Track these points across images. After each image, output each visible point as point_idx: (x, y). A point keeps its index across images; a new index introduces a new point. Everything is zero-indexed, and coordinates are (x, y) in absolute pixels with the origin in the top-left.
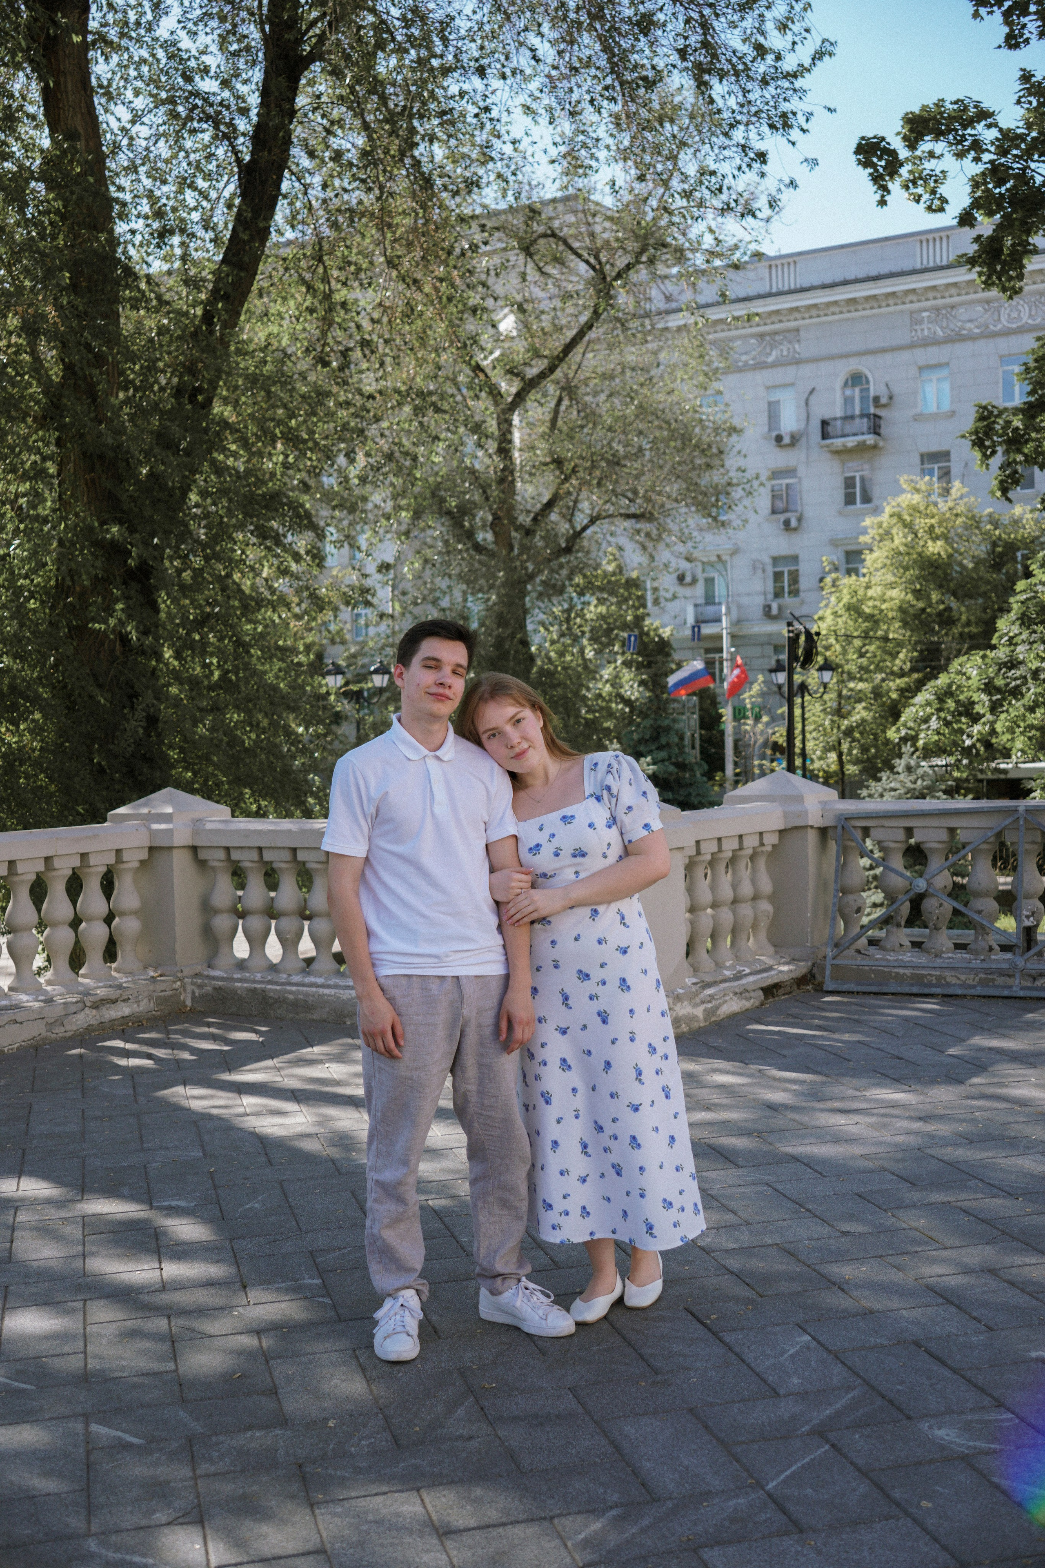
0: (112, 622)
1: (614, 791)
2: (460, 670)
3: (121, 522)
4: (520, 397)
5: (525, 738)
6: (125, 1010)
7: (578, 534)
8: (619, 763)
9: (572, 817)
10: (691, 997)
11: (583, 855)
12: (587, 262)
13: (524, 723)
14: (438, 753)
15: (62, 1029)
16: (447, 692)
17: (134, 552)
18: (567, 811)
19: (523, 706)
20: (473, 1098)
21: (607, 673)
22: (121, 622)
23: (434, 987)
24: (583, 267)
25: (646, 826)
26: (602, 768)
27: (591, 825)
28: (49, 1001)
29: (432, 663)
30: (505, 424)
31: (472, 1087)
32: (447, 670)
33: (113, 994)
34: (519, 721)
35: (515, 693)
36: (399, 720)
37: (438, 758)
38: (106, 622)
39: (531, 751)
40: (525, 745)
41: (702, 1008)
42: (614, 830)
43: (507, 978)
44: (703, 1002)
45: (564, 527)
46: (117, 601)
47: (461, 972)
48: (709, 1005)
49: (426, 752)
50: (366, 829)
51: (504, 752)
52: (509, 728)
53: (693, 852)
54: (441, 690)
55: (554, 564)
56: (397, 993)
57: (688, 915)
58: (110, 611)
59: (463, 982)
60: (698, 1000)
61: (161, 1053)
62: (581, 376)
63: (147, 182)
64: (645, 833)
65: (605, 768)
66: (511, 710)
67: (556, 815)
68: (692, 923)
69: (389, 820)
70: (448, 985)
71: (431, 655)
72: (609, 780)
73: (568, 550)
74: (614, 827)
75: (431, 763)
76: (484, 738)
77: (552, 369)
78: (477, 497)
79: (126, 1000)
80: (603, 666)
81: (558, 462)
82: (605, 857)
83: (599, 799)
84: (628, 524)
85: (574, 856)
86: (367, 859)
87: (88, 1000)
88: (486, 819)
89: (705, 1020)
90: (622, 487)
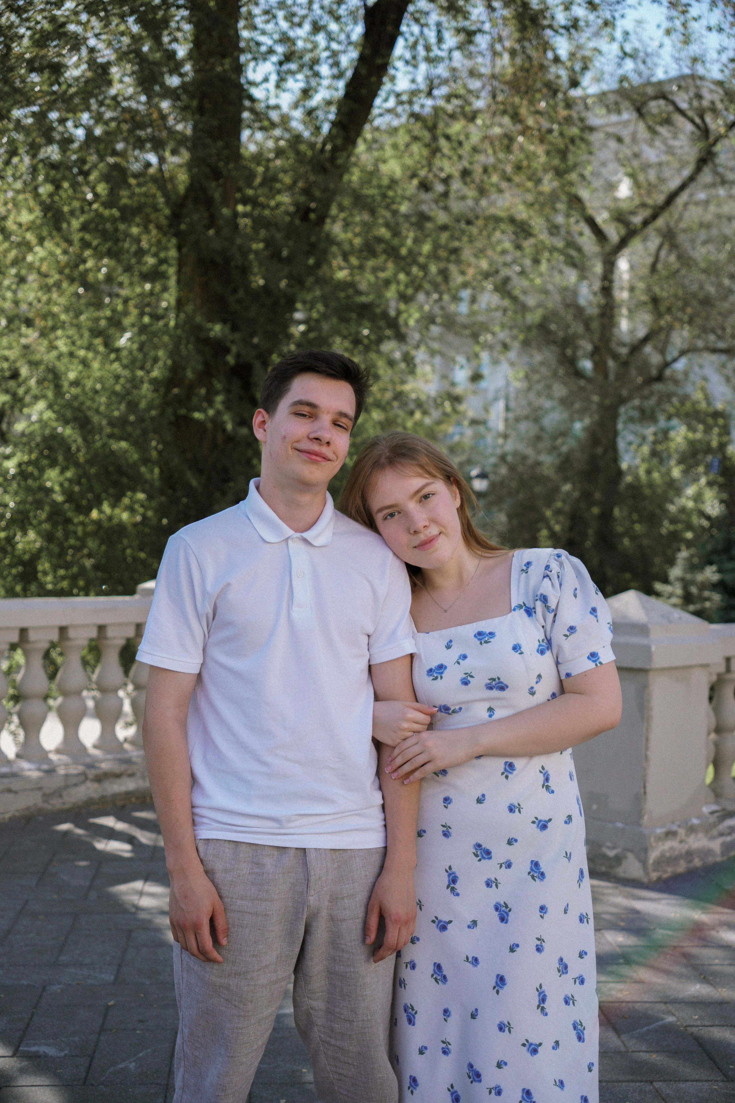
0: (211, 412)
1: (552, 603)
2: (344, 421)
3: (224, 321)
4: (623, 243)
5: (434, 521)
6: (129, 785)
7: (667, 365)
8: (561, 565)
9: (492, 634)
10: (707, 829)
11: (502, 688)
12: (692, 121)
13: (433, 501)
14: (306, 535)
15: (60, 801)
16: (324, 450)
17: (234, 349)
18: (485, 626)
19: (434, 476)
20: (319, 1020)
21: (690, 491)
22: (218, 413)
23: (269, 862)
24: (689, 127)
25: (593, 656)
26: (536, 572)
27: (516, 648)
28: (51, 771)
29: (306, 409)
30: (610, 265)
31: (318, 1004)
32: (326, 419)
33: (117, 768)
34: (426, 497)
35: (424, 460)
36: (258, 488)
37: (306, 541)
38: (204, 411)
39: (442, 539)
40: (434, 530)
41: (720, 840)
42: (548, 657)
43: (385, 850)
44: (721, 834)
45: (656, 359)
46: (217, 393)
47: (310, 842)
48: (729, 839)
49: (290, 532)
50: (199, 632)
51: (404, 538)
52: (412, 506)
53: (722, 669)
54: (315, 447)
55: (646, 392)
56: (218, 866)
57: (713, 736)
58: (211, 403)
59: (312, 857)
60: (715, 832)
61: (144, 837)
62: (682, 225)
63: (284, 25)
64: (591, 665)
65: (541, 571)
66: (416, 482)
67: (470, 630)
68: (717, 745)
69: (229, 624)
70: (289, 860)
71: (304, 398)
72: (547, 588)
73: (660, 378)
74: (548, 653)
75: (296, 547)
76: (379, 518)
77: (654, 217)
78: (580, 329)
79: (132, 775)
80: (687, 485)
81: (655, 301)
82: (532, 693)
83: (530, 612)
84: (714, 358)
85: (490, 687)
86: (199, 676)
87: (91, 773)
88: (370, 630)
89: (723, 854)
90: (712, 323)
